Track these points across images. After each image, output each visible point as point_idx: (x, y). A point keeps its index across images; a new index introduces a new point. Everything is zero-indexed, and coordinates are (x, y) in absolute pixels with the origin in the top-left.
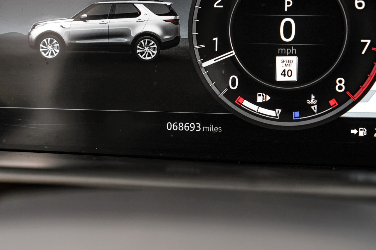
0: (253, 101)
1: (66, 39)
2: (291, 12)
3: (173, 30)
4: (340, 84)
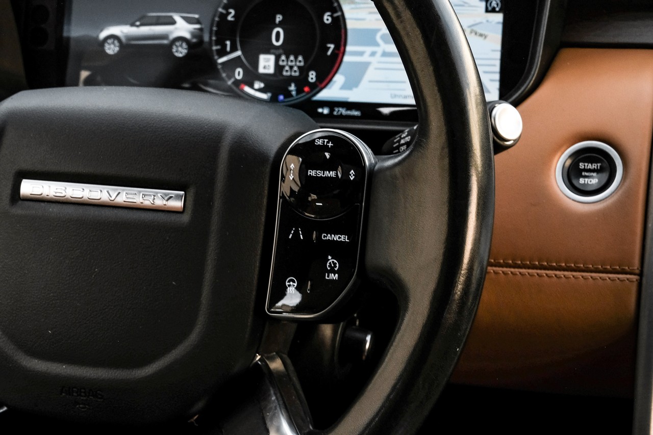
0: (252, 86)
1: (123, 40)
2: (280, 24)
3: (198, 34)
4: (312, 76)
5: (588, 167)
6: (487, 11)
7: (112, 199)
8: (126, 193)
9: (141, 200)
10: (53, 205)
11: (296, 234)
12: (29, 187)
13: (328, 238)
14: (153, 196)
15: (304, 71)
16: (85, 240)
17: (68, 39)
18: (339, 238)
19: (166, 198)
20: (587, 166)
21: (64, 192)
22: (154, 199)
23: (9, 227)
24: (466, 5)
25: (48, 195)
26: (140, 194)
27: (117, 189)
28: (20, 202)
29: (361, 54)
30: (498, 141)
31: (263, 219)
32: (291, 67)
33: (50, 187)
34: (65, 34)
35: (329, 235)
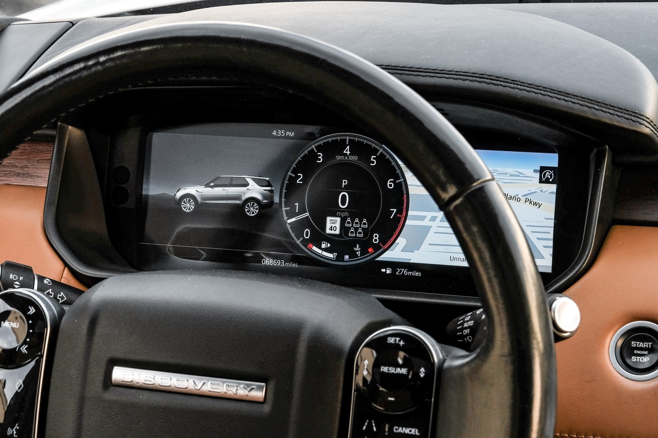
0: (319, 247)
1: (199, 199)
2: (346, 188)
3: (269, 196)
4: (376, 238)
5: (640, 346)
6: (541, 182)
7: (198, 388)
8: (211, 384)
9: (225, 390)
10: (143, 392)
11: (370, 426)
12: (120, 374)
13: (399, 431)
14: (236, 388)
15: (368, 233)
16: (172, 427)
17: (147, 196)
18: (410, 431)
19: (249, 389)
20: (639, 344)
21: (152, 380)
22: (237, 390)
23: (102, 411)
24: (521, 175)
25: (137, 383)
26: (223, 385)
27: (202, 379)
28: (112, 388)
29: (422, 218)
30: (557, 333)
31: (339, 411)
32: (356, 229)
33: (139, 374)
34: (144, 193)
35: (401, 428)
